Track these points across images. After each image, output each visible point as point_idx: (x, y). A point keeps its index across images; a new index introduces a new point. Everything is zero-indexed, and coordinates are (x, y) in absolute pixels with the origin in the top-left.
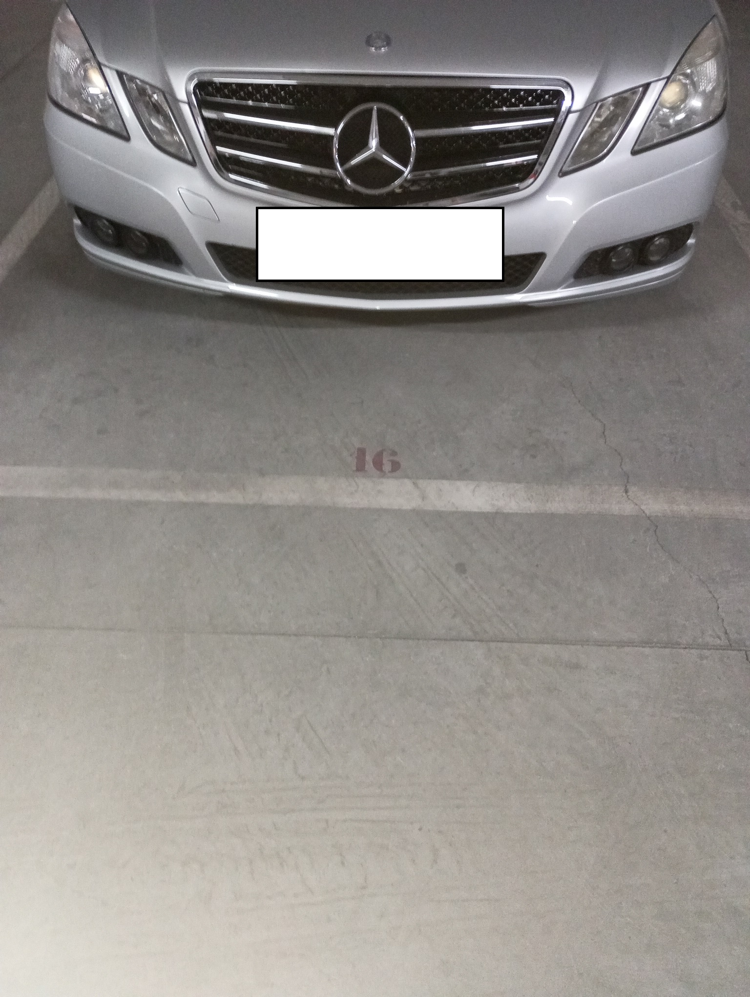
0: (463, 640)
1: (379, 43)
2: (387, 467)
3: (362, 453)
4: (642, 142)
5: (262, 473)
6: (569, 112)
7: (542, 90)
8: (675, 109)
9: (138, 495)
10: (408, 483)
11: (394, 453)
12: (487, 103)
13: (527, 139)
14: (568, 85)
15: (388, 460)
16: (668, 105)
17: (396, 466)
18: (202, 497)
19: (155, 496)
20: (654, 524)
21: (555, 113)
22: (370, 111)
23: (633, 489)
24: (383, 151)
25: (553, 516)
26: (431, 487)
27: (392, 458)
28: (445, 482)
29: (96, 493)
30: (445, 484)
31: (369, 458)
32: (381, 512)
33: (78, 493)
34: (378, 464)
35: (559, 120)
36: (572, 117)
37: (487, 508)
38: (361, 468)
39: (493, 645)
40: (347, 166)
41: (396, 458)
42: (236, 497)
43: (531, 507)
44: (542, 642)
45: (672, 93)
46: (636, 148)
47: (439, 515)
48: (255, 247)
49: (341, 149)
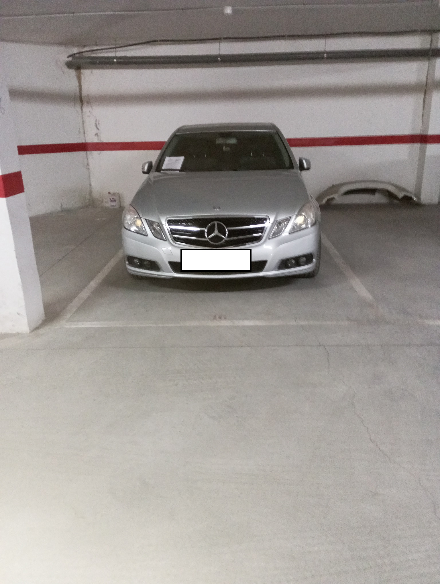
0: (244, 346)
1: (217, 208)
2: (223, 318)
3: (215, 316)
4: (292, 231)
5: (185, 321)
7: (261, 218)
8: (301, 224)
10: (229, 321)
12: (246, 221)
13: (258, 230)
14: (268, 217)
16: (299, 223)
17: (225, 318)
22: (214, 224)
23: (297, 320)
24: (219, 233)
26: (236, 322)
28: (240, 320)
31: (217, 317)
32: (221, 326)
34: (220, 318)
37: (253, 325)
38: (215, 319)
39: (253, 347)
41: (225, 316)
42: (177, 325)
46: (290, 232)
47: (238, 326)
49: (207, 233)
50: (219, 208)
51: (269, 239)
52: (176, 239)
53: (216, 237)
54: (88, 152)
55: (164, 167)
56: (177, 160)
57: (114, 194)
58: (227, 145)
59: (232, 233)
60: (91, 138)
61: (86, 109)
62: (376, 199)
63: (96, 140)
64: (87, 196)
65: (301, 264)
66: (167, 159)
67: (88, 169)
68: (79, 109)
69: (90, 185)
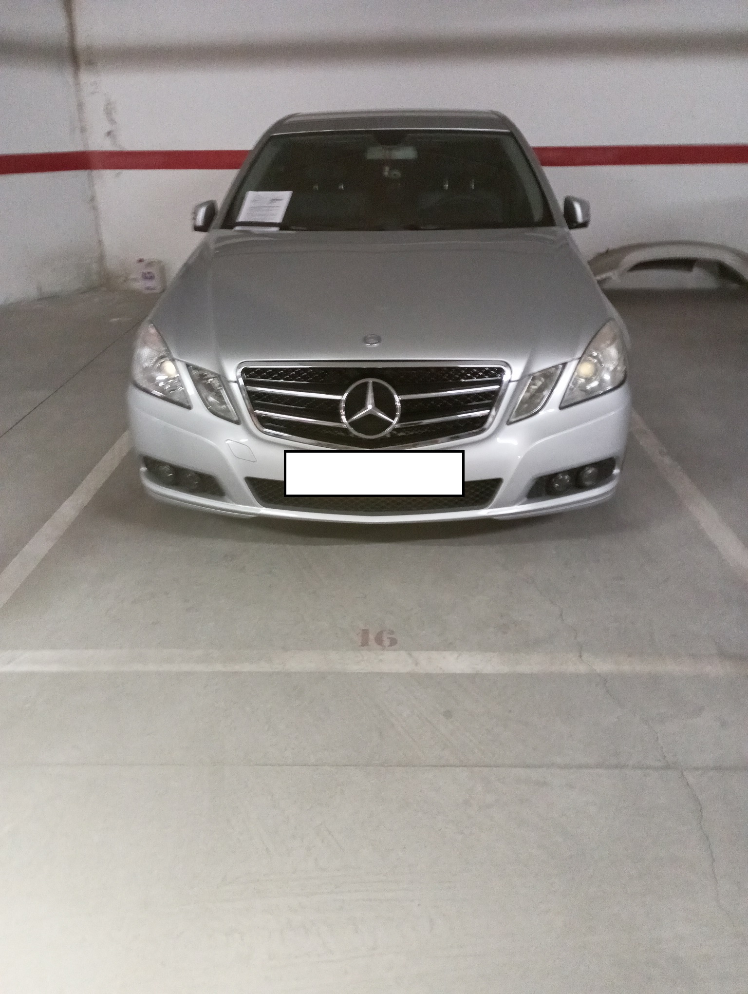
0: (451, 766)
1: (372, 340)
2: (387, 642)
3: (365, 632)
4: (567, 401)
5: (285, 649)
6: (510, 381)
7: (489, 368)
8: (589, 380)
9: (186, 668)
10: (403, 653)
11: (392, 632)
12: (450, 377)
13: (481, 400)
14: (507, 365)
15: (388, 638)
16: (584, 377)
17: (393, 642)
18: (237, 668)
19: (199, 668)
20: (604, 680)
21: (499, 382)
22: (366, 384)
23: (586, 656)
24: (378, 410)
25: (521, 675)
26: (422, 656)
27: (390, 636)
28: (433, 652)
29: (152, 667)
30: (434, 654)
31: (372, 637)
32: (381, 675)
33: (138, 667)
34: (379, 640)
35: (503, 387)
36: (512, 386)
37: (468, 670)
38: (365, 643)
39: (476, 769)
40: (351, 420)
41: (393, 636)
42: (264, 667)
43: (505, 669)
44: (515, 766)
45: (586, 369)
46: (563, 405)
47: (429, 676)
48: (283, 479)
49: (346, 409)
50: (379, 340)
51: (509, 423)
52: (264, 422)
53: (370, 417)
54: (95, 173)
55: (242, 217)
56: (274, 200)
57: (150, 264)
58: (396, 164)
59: (411, 410)
60: (99, 143)
61: (86, 78)
62: (693, 279)
63: (107, 146)
64: (95, 267)
65: (588, 483)
66: (251, 195)
67: (95, 208)
68: (70, 79)
69: (100, 242)
